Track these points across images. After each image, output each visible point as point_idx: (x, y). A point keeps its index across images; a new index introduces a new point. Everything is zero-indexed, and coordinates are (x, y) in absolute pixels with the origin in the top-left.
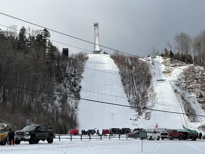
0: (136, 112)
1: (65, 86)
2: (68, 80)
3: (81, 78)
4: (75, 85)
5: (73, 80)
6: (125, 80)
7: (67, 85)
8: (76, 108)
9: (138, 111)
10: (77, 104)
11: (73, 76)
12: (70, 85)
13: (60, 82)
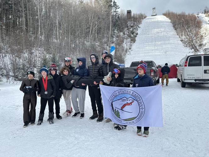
0: (191, 49)
1: (124, 34)
2: (127, 29)
3: (138, 28)
4: (133, 33)
5: (131, 29)
6: (176, 26)
7: (126, 33)
8: (130, 49)
9: (193, 48)
10: (131, 45)
11: (132, 27)
12: (129, 33)
13: (121, 31)
